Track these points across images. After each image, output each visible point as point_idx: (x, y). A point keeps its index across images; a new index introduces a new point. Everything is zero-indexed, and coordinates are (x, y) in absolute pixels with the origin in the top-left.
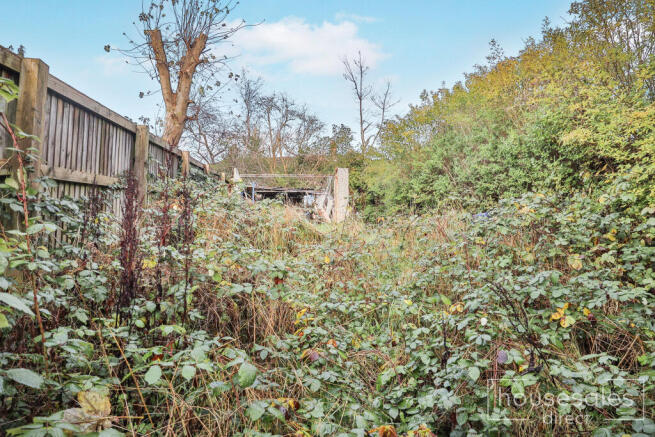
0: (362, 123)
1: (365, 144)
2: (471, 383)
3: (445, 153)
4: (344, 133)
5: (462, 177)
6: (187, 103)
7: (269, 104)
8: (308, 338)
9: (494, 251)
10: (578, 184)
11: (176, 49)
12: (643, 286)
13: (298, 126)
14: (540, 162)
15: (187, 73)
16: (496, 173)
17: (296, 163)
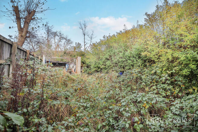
0: (85, 42)
1: (85, 49)
2: (126, 129)
3: (110, 54)
4: (79, 45)
5: (114, 61)
6: (27, 32)
7: (55, 34)
8: (78, 117)
9: (126, 86)
10: (145, 66)
11: (24, 13)
12: (162, 95)
13: (64, 42)
14: (136, 59)
15: (27, 22)
16: (124, 61)
17: (63, 54)
